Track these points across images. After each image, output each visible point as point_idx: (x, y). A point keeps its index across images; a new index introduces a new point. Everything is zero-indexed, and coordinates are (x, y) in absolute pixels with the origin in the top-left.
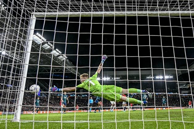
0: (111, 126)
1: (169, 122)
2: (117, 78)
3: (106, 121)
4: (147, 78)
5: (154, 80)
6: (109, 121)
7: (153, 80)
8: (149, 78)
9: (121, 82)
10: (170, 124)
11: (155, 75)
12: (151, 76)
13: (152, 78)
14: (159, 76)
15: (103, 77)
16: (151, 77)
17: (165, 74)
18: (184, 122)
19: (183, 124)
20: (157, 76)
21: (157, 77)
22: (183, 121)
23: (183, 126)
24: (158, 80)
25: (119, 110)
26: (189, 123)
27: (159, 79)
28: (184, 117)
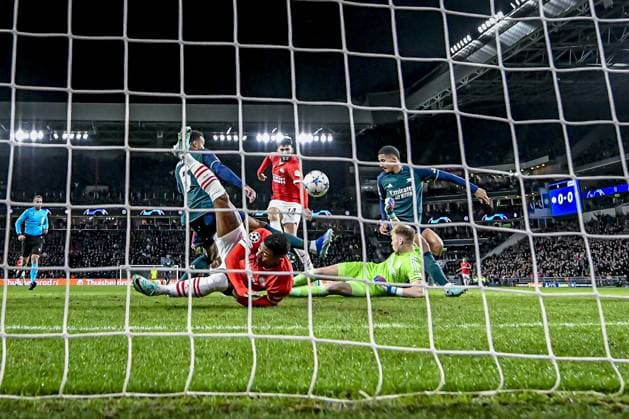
0: (42, 355)
1: (311, 346)
2: (79, 137)
3: (18, 331)
4: (215, 138)
5: (245, 149)
6: (33, 332)
7: (241, 151)
8: (222, 138)
9: (93, 156)
10: (312, 353)
11: (250, 128)
12: (235, 130)
13: (241, 138)
14: (270, 131)
15: (16, 128)
16: (232, 134)
17: (300, 123)
18: (379, 350)
19: (374, 358)
20: (262, 132)
21: (263, 138)
22: (373, 344)
23: (371, 365)
24: (263, 151)
25: (80, 282)
26: (400, 355)
27: (272, 147)
28: (381, 326)
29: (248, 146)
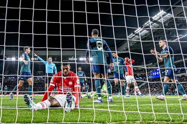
0: (27, 113)
1: (94, 110)
2: (35, 59)
3: (21, 107)
4: (69, 59)
5: (77, 62)
6: (25, 108)
7: (76, 63)
8: (71, 59)
9: (39, 64)
10: (94, 112)
11: (78, 57)
12: (74, 57)
13: (76, 59)
14: (83, 57)
15: (20, 57)
16: (73, 58)
17: (90, 55)
18: (111, 111)
19: (109, 113)
20: (81, 57)
21: (81, 59)
22: (109, 110)
23: (109, 115)
24: (81, 62)
25: (36, 95)
26: (116, 113)
27: (84, 61)
28: (111, 105)
29: (77, 61)
